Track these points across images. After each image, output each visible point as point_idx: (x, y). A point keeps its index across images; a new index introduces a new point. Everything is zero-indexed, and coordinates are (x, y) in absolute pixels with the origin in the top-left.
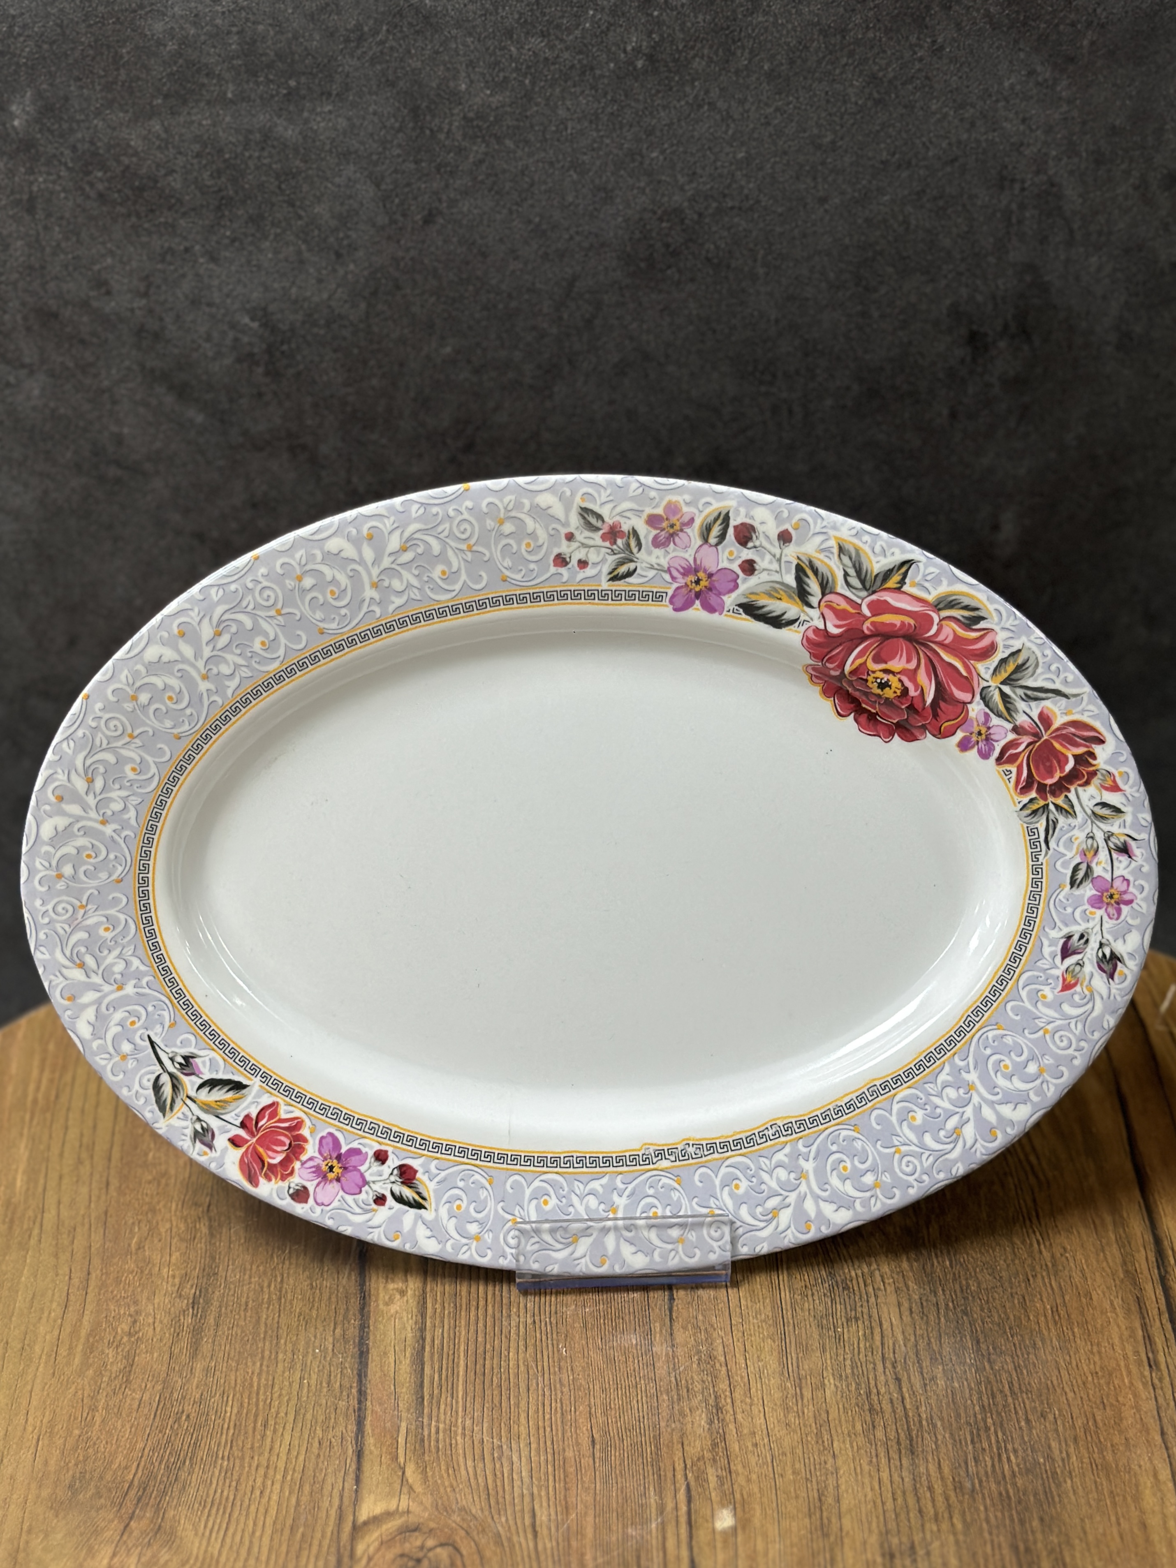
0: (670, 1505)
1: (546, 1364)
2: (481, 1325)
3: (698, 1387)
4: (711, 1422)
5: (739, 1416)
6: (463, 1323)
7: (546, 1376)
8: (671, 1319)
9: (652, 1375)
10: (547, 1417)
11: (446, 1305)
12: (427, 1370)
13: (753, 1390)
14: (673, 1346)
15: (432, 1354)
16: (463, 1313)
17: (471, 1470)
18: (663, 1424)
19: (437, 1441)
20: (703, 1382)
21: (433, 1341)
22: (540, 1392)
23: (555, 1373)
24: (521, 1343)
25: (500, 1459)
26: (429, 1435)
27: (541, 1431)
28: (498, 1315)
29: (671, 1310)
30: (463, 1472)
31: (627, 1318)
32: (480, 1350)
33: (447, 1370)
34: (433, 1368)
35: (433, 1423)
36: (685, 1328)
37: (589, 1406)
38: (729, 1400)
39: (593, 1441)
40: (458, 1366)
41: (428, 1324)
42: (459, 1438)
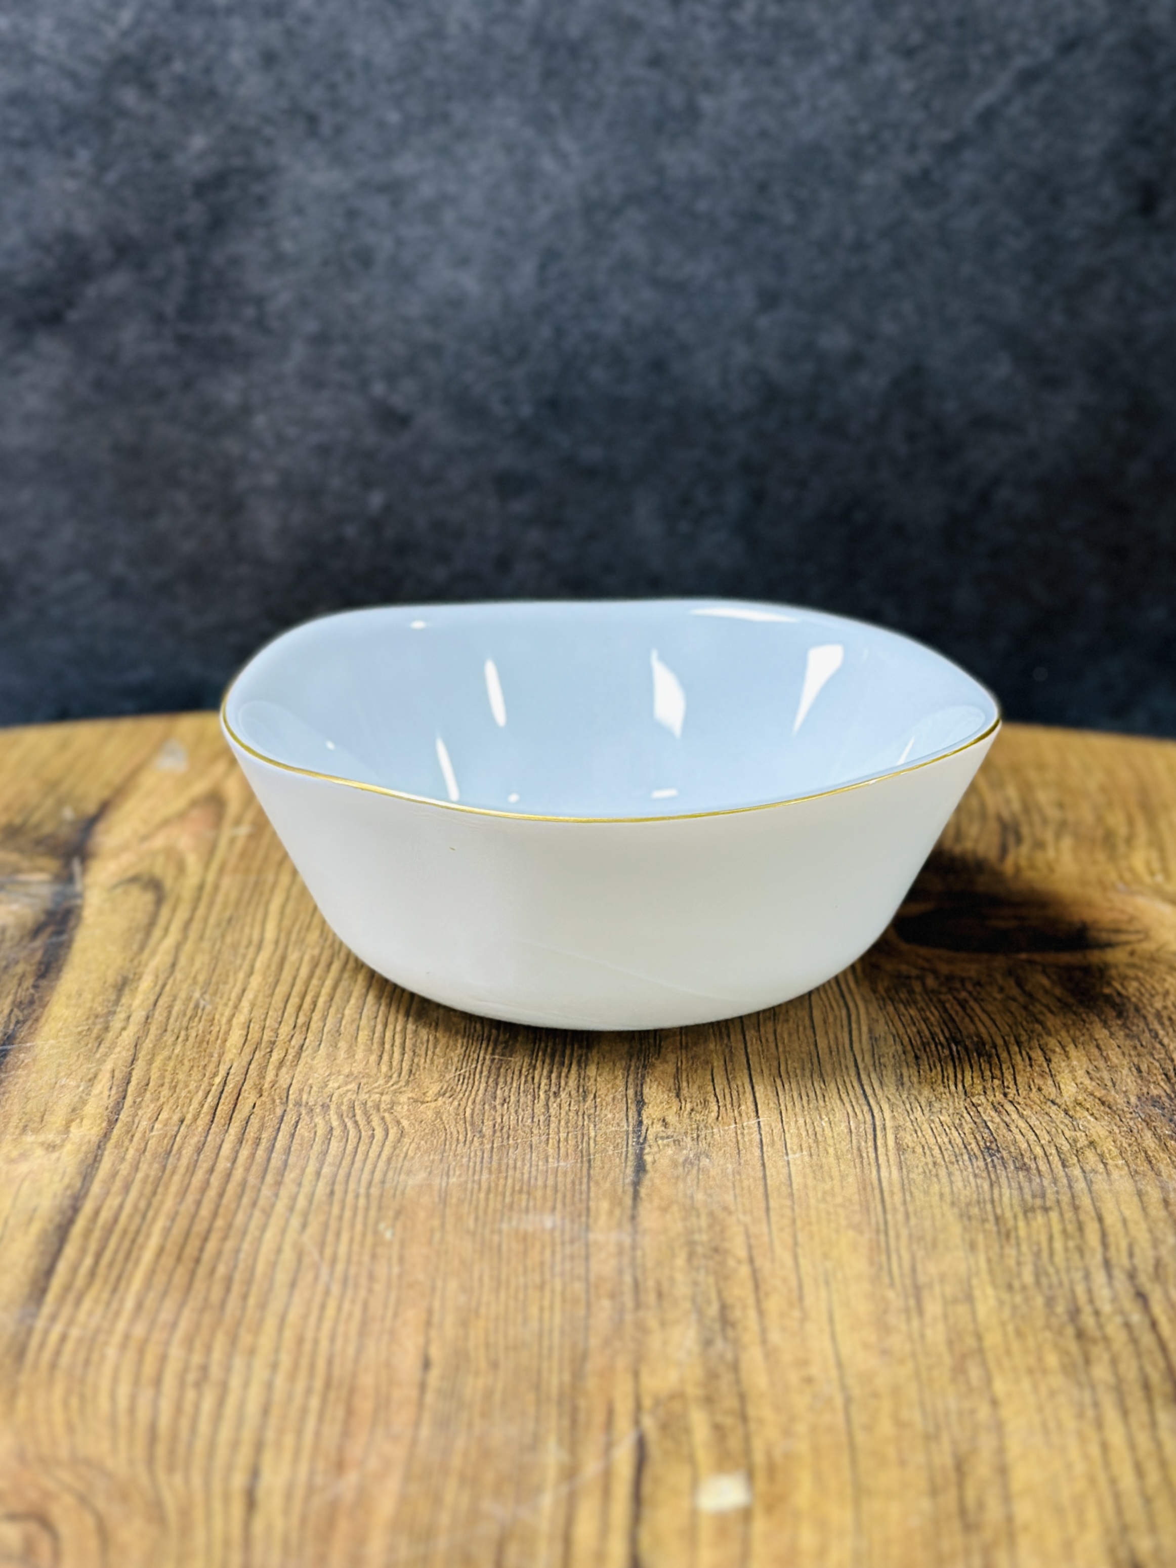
0: (591, 1468)
1: (343, 1249)
2: (212, 1193)
3: (682, 1289)
4: (708, 1343)
5: (775, 1337)
6: (174, 1188)
7: (340, 1267)
8: (636, 1196)
9: (580, 1270)
10: (327, 1325)
11: (143, 1166)
12: (70, 1251)
13: (809, 1300)
14: (635, 1231)
15: (87, 1233)
16: (177, 1178)
17: (123, 1402)
18: (594, 1342)
19: (58, 1353)
20: (696, 1284)
21: (97, 1212)
22: (320, 1288)
23: (360, 1263)
24: (295, 1222)
25: (198, 1385)
26: (42, 1345)
27: (307, 1347)
28: (252, 1180)
29: (636, 1184)
30: (104, 1402)
31: (539, 1194)
32: (200, 1227)
33: (116, 1252)
34: (83, 1251)
35: (57, 1329)
36: (664, 1210)
37: (430, 1312)
38: (752, 1313)
39: (427, 1364)
40: (142, 1247)
41: (96, 1188)
42: (111, 1352)
